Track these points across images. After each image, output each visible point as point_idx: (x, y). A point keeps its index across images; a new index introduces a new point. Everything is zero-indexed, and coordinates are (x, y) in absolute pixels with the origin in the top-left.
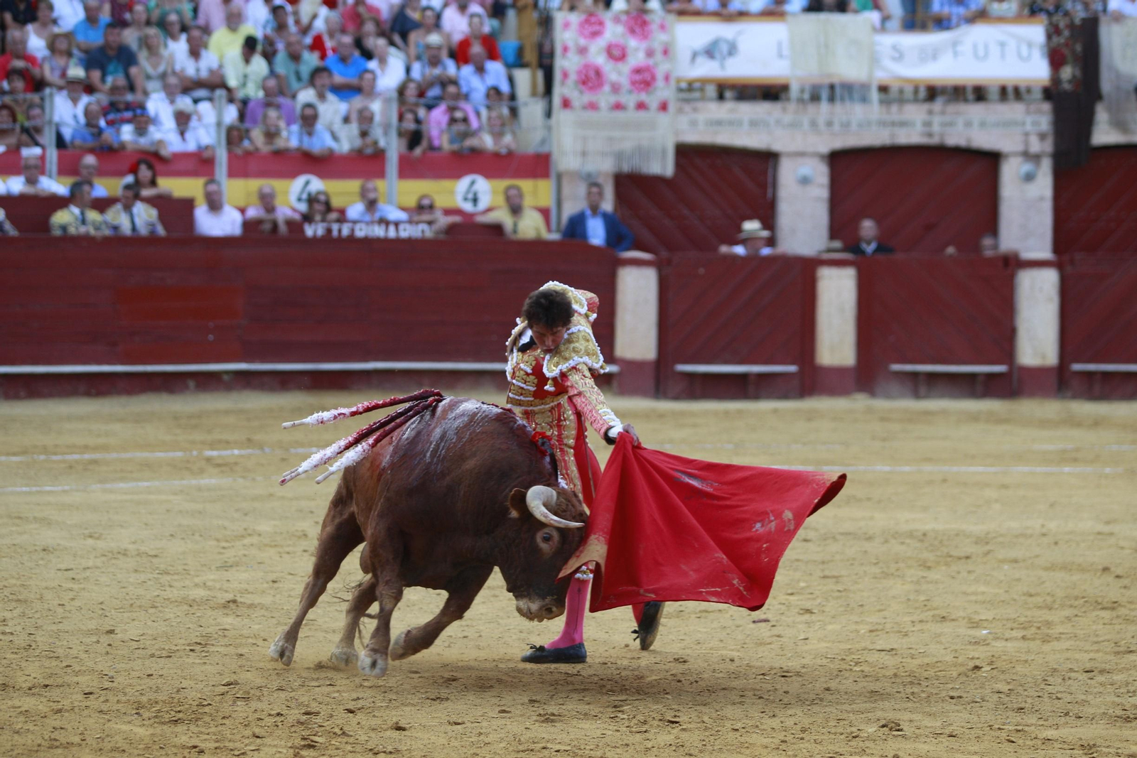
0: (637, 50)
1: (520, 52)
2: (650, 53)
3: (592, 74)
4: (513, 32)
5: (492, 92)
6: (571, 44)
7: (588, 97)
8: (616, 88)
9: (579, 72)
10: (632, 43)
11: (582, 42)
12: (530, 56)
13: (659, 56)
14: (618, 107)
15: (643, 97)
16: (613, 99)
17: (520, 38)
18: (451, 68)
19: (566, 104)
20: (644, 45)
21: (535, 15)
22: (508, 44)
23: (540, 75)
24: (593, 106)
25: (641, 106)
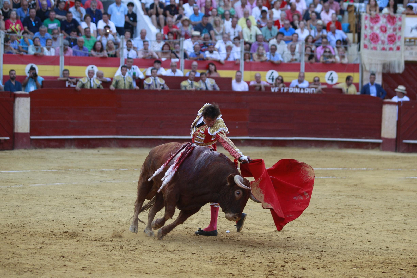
0: (390, 29)
1: (349, 27)
2: (394, 30)
3: (375, 37)
4: (346, 20)
5: (339, 42)
6: (368, 25)
7: (373, 45)
8: (383, 42)
9: (370, 36)
10: (389, 26)
11: (371, 25)
12: (353, 28)
13: (398, 31)
14: (384, 49)
15: (391, 46)
16: (382, 46)
17: (349, 22)
18: (325, 32)
19: (366, 47)
20: (392, 27)
21: (355, 14)
22: (345, 24)
23: (356, 35)
24: (375, 48)
25: (391, 49)
